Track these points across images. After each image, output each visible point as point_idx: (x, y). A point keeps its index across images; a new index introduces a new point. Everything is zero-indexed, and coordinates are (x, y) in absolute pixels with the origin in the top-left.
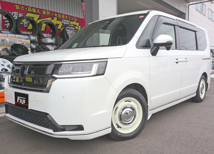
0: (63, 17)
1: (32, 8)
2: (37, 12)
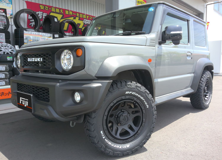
0: (84, 16)
1: (55, 8)
2: (60, 12)
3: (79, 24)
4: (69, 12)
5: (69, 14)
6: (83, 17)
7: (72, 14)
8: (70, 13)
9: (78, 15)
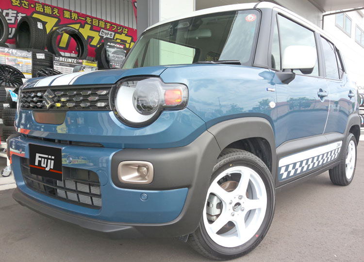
1: (44, 5)
2: (52, 13)
3: (91, 38)
4: (71, 15)
5: (71, 18)
6: (99, 25)
7: (76, 18)
8: (73, 17)
9: (90, 21)
